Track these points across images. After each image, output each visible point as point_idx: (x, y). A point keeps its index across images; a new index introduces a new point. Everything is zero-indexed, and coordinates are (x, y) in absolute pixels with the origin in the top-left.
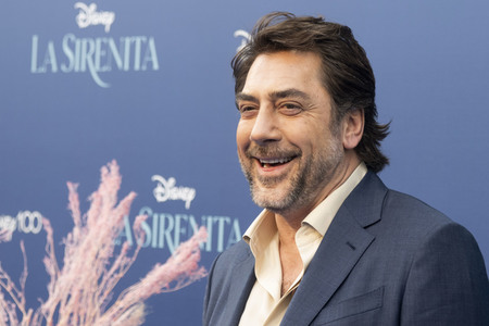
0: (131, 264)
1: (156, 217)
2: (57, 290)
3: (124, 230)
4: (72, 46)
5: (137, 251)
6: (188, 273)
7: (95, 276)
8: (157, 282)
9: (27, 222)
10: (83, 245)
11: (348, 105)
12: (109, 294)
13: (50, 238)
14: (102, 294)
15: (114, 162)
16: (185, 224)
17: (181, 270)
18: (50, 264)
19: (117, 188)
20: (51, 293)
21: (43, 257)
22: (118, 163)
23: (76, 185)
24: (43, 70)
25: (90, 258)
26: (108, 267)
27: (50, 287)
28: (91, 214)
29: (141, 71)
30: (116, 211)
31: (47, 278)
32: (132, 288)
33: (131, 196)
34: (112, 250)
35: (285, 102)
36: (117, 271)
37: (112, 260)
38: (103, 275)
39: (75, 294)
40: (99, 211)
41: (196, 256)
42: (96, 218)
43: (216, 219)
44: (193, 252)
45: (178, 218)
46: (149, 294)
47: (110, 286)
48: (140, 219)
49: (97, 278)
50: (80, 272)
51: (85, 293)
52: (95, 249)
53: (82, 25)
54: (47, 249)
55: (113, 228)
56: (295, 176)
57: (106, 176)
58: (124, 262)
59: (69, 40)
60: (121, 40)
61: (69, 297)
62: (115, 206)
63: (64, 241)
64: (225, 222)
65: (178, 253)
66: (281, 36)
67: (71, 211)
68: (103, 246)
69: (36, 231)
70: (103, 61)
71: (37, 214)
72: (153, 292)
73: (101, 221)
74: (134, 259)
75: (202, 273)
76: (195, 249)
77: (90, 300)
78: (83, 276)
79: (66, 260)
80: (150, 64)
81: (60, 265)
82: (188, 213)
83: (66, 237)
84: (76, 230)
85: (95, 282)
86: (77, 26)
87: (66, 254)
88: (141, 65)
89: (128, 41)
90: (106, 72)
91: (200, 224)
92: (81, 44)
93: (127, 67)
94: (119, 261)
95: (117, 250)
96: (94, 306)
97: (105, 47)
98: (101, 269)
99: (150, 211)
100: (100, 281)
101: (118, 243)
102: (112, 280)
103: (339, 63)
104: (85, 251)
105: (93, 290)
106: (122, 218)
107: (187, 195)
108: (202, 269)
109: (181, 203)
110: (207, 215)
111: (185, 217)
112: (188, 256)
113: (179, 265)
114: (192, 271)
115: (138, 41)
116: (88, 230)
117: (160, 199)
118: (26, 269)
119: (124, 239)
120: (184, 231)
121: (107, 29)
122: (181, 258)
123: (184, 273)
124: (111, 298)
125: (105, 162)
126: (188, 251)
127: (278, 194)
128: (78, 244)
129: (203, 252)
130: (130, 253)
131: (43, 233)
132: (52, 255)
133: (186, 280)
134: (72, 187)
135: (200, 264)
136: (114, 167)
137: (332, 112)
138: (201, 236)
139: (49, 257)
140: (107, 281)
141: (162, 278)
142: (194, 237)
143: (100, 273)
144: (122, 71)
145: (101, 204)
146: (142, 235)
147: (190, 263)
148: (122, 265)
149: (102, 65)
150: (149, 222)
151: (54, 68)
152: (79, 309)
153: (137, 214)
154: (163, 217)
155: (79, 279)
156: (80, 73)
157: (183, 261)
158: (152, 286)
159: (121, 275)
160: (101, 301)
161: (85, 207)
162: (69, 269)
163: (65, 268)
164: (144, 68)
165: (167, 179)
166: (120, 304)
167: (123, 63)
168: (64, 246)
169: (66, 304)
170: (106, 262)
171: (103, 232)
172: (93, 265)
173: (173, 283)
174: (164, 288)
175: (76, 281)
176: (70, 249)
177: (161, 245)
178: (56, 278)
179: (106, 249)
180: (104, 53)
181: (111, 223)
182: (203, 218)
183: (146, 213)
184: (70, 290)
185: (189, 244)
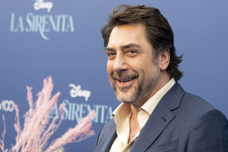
0: (57, 128)
1: (70, 105)
2: (20, 140)
3: (55, 111)
4: (31, 19)
5: (60, 122)
6: (85, 133)
7: (39, 133)
8: (70, 137)
9: (7, 105)
10: (34, 118)
11: (160, 49)
12: (46, 143)
13: (17, 114)
14: (42, 142)
15: (50, 77)
16: (85, 109)
17: (82, 131)
18: (17, 127)
19: (52, 90)
20: (17, 141)
21: (13, 123)
22: (53, 78)
23: (31, 88)
24: (16, 30)
25: (37, 124)
26: (46, 129)
27: (17, 138)
28: (38, 102)
29: (65, 32)
30: (50, 101)
31: (15, 134)
32: (57, 140)
33: (58, 94)
34: (48, 121)
35: (129, 50)
36: (50, 131)
37: (48, 126)
38: (43, 133)
39: (29, 142)
40: (42, 101)
41: (90, 124)
42: (41, 104)
43: (100, 106)
44: (88, 123)
45: (82, 105)
46: (66, 143)
47: (47, 139)
48: (63, 106)
49: (41, 134)
50: (32, 131)
51: (34, 142)
52: (39, 120)
53: (36, 8)
54: (15, 119)
55: (49, 110)
56: (137, 86)
57: (46, 84)
58: (54, 127)
59: (30, 16)
60: (55, 16)
61: (26, 143)
62: (50, 99)
63: (24, 116)
64: (105, 108)
65: (81, 123)
66: (124, 17)
67: (28, 101)
68: (44, 118)
69: (11, 110)
70: (47, 27)
71: (11, 102)
72: (68, 142)
73: (43, 106)
74: (59, 125)
75: (92, 133)
76: (89, 121)
77: (36, 146)
78: (34, 133)
79: (25, 125)
80: (70, 29)
81: (22, 127)
82: (87, 103)
83: (25, 113)
84: (31, 110)
85: (39, 136)
86: (34, 9)
87: (25, 122)
88: (65, 29)
89: (59, 17)
90: (48, 32)
91: (92, 108)
92: (36, 18)
93: (58, 30)
94: (51, 126)
95: (51, 121)
96: (38, 148)
97: (47, 20)
98: (43, 130)
99: (68, 102)
100: (41, 136)
101: (51, 117)
102: (47, 136)
103: (154, 28)
104: (35, 121)
105: (38, 140)
106: (54, 105)
107: (86, 94)
108: (93, 131)
109: (83, 98)
110: (96, 104)
111: (85, 105)
112: (86, 125)
113: (81, 129)
114: (88, 132)
115: (64, 17)
116: (36, 111)
117: (73, 96)
118: (5, 129)
119: (54, 115)
120: (84, 112)
121: (49, 11)
122: (82, 125)
123: (83, 133)
124: (47, 145)
125: (46, 77)
126: (86, 122)
127: (129, 95)
128: (31, 117)
129: (93, 123)
130: (57, 122)
131: (14, 111)
132: (18, 123)
133: (85, 136)
134: (29, 89)
135: (92, 128)
136: (50, 79)
137: (153, 53)
138: (93, 115)
139: (16, 123)
140: (45, 136)
141: (73, 135)
142: (89, 115)
143: (42, 132)
144: (56, 32)
145: (43, 98)
146: (63, 114)
147: (87, 128)
148: (53, 128)
149: (46, 29)
150: (67, 107)
151: (22, 30)
152: (31, 150)
153: (61, 103)
154: (74, 105)
155: (31, 135)
156: (35, 32)
157: (83, 127)
158: (68, 139)
159: (52, 133)
160: (42, 146)
161: (35, 99)
162: (26, 130)
163: (25, 129)
164: (67, 30)
165: (76, 86)
166: (51, 147)
167: (56, 28)
168: (24, 118)
169: (25, 147)
170: (45, 127)
171: (44, 112)
172: (38, 128)
173: (78, 138)
174: (74, 140)
175: (30, 135)
176: (27, 119)
177: (73, 119)
178: (20, 134)
179: (45, 120)
180: (47, 23)
181: (48, 108)
182: (94, 106)
183: (66, 102)
184: (27, 140)
185: (87, 118)
